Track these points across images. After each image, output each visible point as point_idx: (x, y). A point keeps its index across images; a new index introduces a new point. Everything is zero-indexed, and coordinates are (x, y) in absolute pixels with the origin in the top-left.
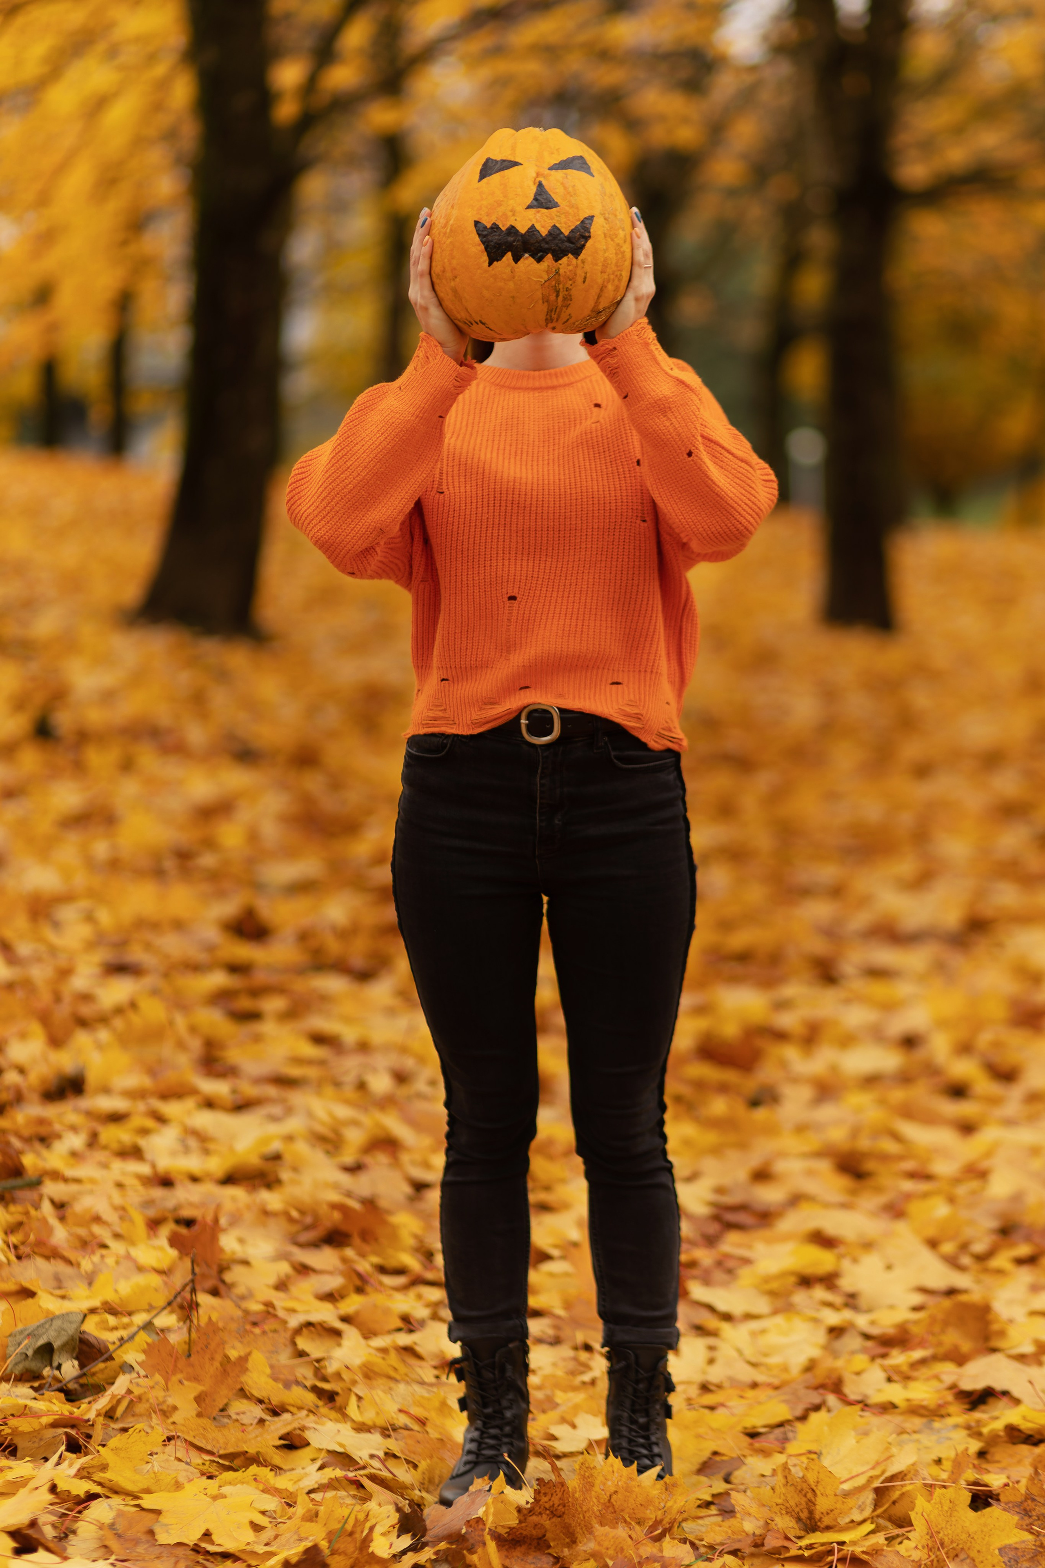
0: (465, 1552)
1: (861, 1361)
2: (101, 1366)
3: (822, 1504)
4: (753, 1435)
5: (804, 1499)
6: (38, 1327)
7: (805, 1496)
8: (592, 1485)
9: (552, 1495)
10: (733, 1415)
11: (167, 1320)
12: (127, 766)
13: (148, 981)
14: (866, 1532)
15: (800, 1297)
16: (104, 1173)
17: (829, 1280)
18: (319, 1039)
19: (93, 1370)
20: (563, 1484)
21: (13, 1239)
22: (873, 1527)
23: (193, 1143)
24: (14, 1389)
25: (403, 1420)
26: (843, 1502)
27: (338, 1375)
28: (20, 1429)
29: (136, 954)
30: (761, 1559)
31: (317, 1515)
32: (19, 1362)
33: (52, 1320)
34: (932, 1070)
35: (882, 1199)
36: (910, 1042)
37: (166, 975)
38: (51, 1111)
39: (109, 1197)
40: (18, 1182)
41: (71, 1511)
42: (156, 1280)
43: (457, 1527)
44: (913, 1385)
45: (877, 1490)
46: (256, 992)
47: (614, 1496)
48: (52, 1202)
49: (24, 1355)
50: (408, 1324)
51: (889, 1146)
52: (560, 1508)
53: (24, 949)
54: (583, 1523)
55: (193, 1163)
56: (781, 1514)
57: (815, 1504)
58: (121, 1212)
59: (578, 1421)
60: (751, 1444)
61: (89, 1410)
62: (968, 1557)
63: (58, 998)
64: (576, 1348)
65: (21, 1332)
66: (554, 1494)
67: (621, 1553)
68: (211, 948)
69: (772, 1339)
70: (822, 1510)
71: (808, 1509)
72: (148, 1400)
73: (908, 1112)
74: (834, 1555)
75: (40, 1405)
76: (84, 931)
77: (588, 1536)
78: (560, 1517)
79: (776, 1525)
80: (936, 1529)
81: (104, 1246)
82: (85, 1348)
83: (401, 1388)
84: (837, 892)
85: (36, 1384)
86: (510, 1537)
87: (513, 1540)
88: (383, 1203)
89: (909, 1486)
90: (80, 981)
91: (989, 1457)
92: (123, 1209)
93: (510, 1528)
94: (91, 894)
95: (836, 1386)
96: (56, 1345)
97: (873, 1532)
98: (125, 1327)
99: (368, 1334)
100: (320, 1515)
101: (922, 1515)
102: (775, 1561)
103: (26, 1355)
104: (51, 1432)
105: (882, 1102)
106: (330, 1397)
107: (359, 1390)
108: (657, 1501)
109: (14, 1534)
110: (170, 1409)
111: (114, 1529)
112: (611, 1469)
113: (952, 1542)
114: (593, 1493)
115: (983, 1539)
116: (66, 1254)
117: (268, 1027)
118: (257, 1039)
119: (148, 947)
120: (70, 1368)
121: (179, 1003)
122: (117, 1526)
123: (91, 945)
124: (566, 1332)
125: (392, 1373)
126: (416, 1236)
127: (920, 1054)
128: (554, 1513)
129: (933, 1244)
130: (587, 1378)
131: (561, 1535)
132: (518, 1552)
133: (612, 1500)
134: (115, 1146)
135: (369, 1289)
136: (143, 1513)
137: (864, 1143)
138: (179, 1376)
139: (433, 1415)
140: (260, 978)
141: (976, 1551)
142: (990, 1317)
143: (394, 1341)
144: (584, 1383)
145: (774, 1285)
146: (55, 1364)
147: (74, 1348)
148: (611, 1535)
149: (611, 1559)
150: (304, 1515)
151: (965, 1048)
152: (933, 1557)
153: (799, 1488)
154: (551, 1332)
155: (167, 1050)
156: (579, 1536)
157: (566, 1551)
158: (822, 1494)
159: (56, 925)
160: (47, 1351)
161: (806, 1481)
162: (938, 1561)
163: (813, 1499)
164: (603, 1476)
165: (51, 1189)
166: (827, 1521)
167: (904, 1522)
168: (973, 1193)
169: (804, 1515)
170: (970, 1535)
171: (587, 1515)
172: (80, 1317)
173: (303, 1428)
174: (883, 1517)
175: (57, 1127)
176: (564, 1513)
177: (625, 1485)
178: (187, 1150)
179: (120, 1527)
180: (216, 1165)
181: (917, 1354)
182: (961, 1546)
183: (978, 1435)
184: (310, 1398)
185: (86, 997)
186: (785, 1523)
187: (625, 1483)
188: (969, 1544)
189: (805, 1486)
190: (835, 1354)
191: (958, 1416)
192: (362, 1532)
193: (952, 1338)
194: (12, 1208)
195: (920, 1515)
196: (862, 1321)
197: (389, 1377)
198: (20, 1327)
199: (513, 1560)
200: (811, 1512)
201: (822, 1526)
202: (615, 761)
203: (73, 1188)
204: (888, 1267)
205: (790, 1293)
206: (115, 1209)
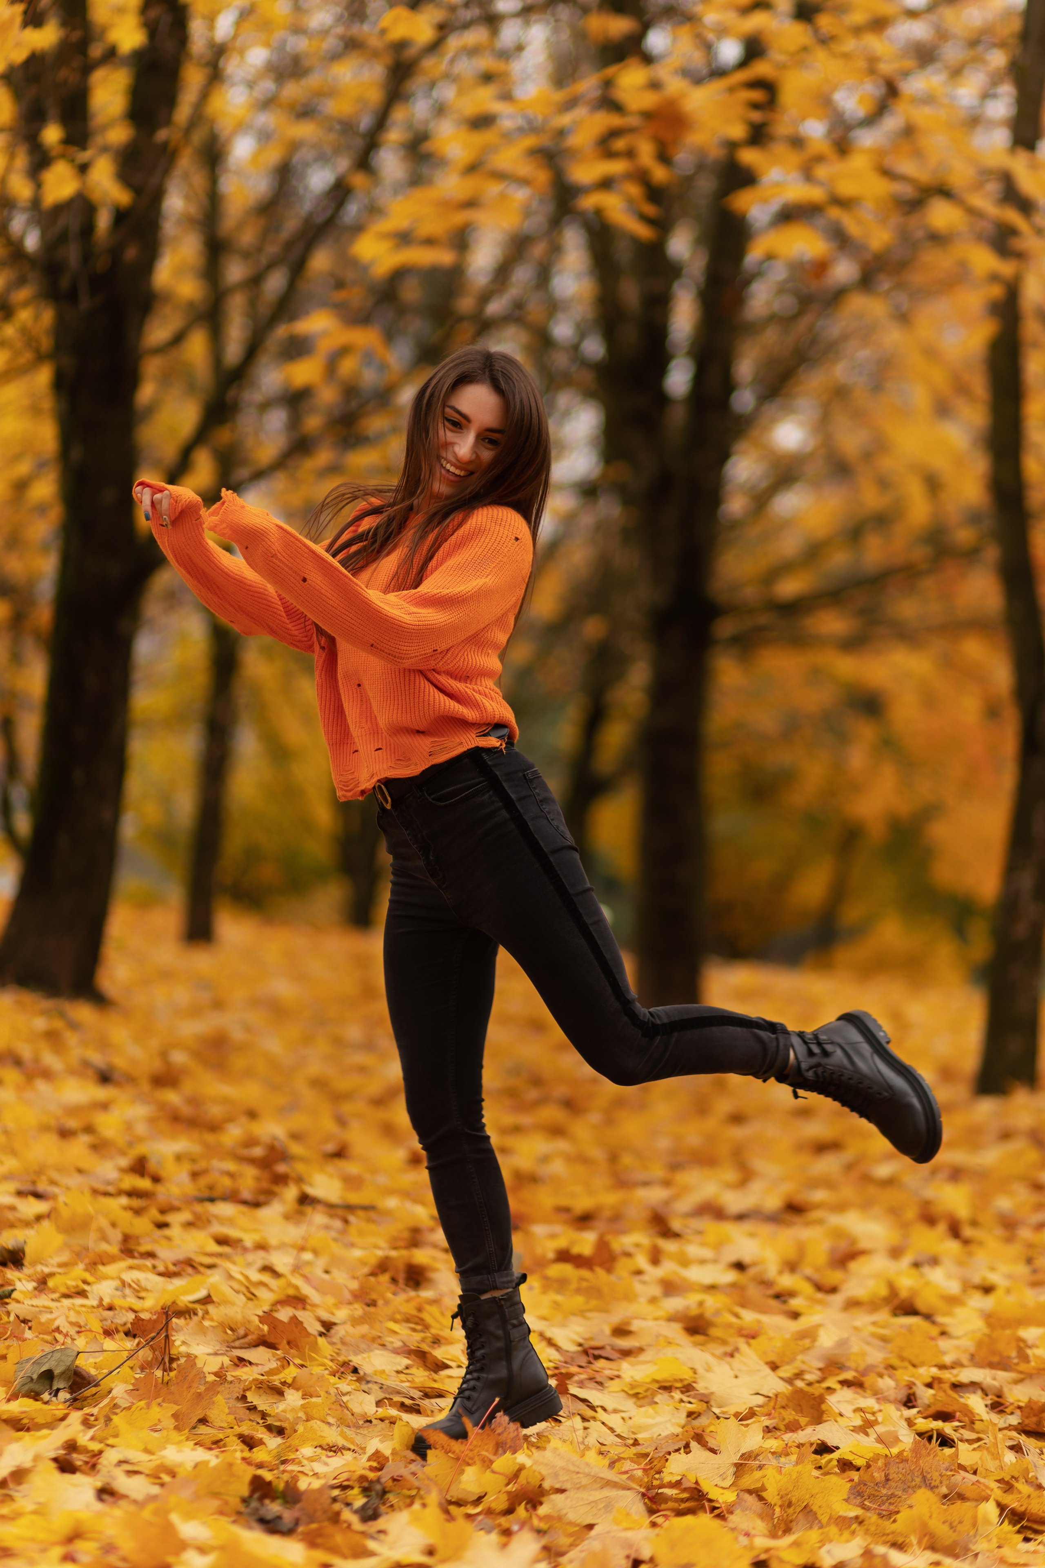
2: (92, 1389)
6: (40, 1358)
15: (661, 1398)
16: (57, 1304)
17: (686, 1387)
18: (222, 1241)
23: (127, 1291)
24: (22, 1402)
28: (36, 1420)
29: (44, 1187)
32: (26, 1383)
33: (51, 1354)
34: (763, 1283)
35: (727, 1348)
36: (741, 1266)
39: (67, 1318)
46: (163, 1211)
49: (29, 1379)
51: (729, 1320)
55: (131, 1301)
65: (28, 1360)
82: (78, 1379)
84: (667, 1184)
96: (57, 1372)
99: (305, 1395)
103: (32, 1379)
105: (723, 1300)
106: (279, 1431)
115: (824, 1498)
117: (176, 1232)
118: (171, 1237)
119: (54, 1183)
120: (65, 1394)
127: (751, 1272)
129: (774, 1367)
138: (159, 1400)
140: (163, 1201)
141: (817, 1507)
142: (824, 1407)
145: (639, 1390)
146: (55, 1388)
147: (69, 1378)
155: (90, 1237)
160: (48, 1377)
165: (15, 1307)
168: (806, 1346)
172: (75, 1354)
178: (124, 1295)
180: (151, 1304)
185: (8, 1208)
193: (790, 1415)
196: (715, 1409)
198: (26, 1357)
204: (736, 1377)
205: (653, 1395)
206: (71, 1323)
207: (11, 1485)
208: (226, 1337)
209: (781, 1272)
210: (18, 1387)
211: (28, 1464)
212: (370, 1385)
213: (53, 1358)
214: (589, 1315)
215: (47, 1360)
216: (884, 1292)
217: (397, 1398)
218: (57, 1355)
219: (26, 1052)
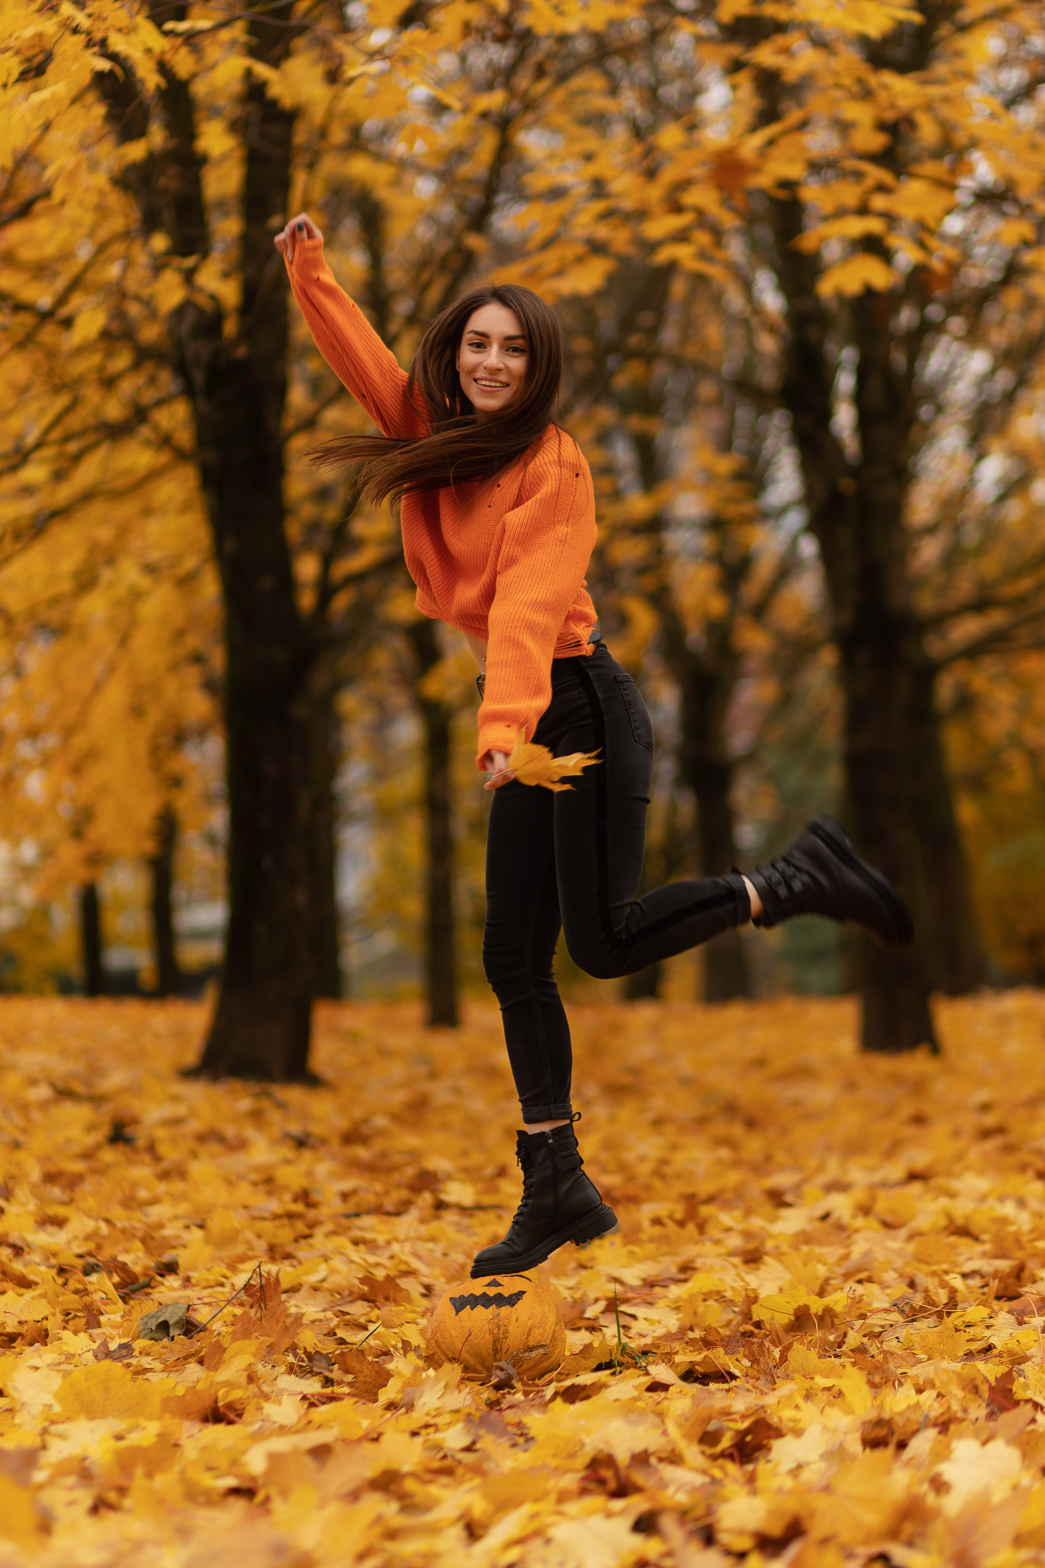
2: (202, 1334)
6: (157, 1312)
32: (147, 1334)
33: (166, 1307)
40: (135, 1286)
65: (147, 1316)
96: (171, 1322)
103: (152, 1330)
138: (256, 1334)
146: (171, 1335)
147: (183, 1326)
160: (164, 1327)
172: (187, 1307)
208: (333, 1299)
209: (854, 1217)
213: (168, 1311)
214: (660, 1259)
215: (162, 1316)
216: (943, 1222)
218: (170, 1309)
219: (230, 1131)
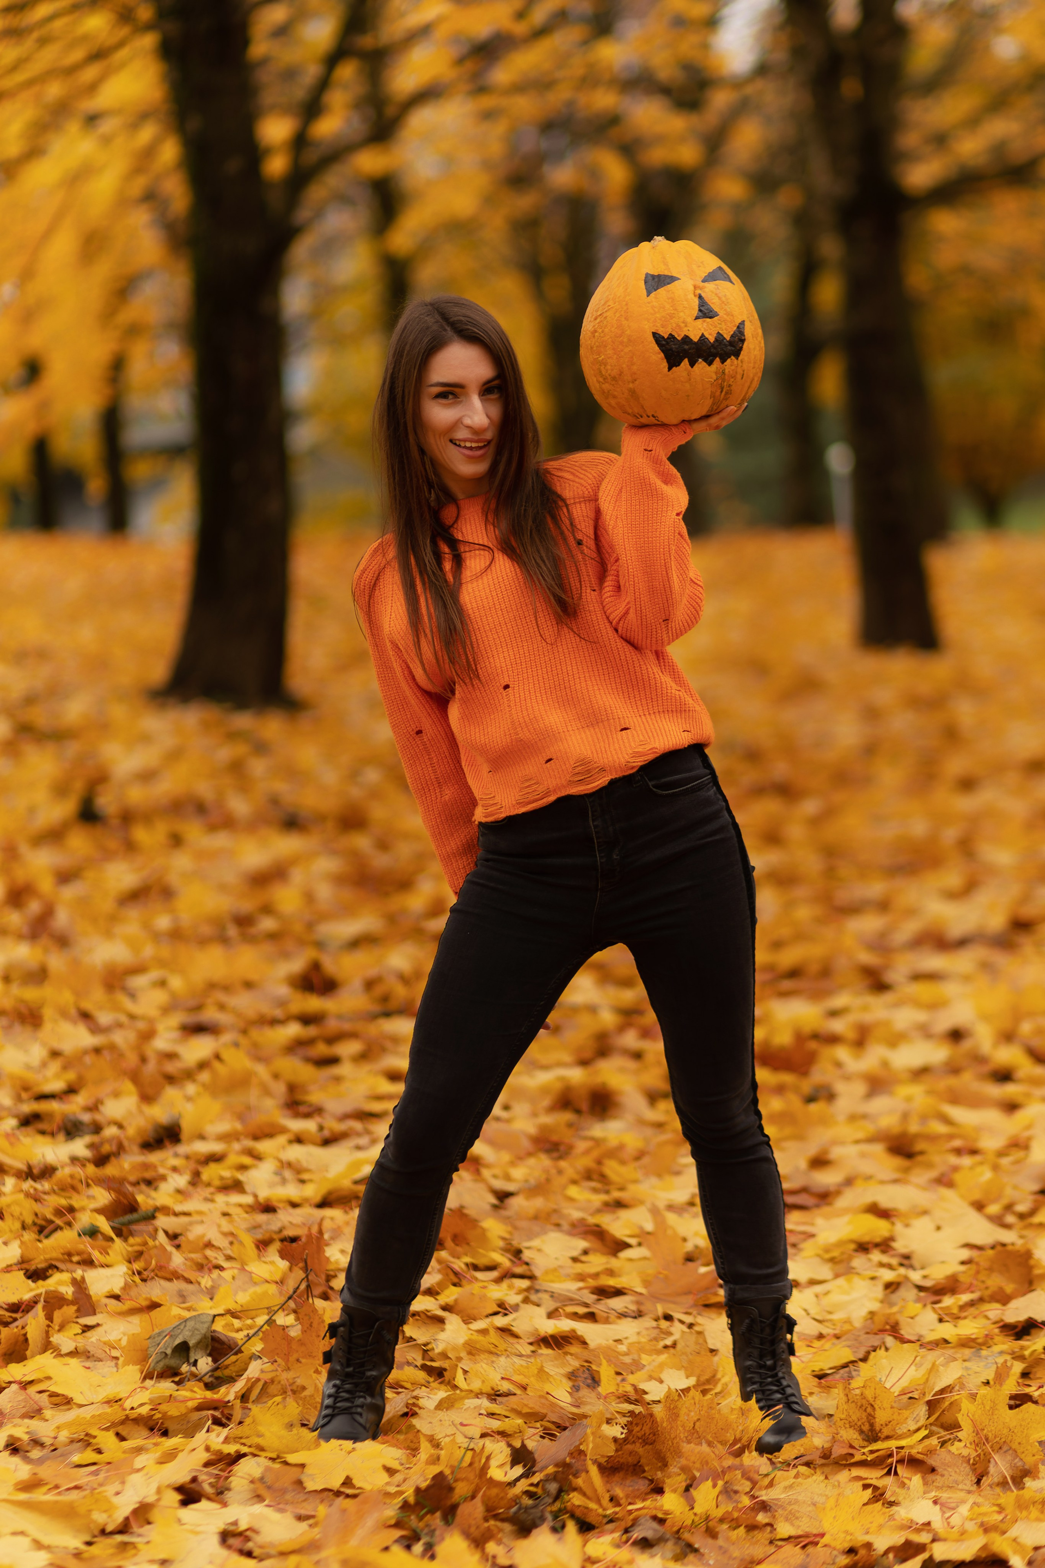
0: (570, 1477)
1: (914, 1307)
2: (233, 1358)
3: (881, 1417)
4: (821, 1376)
5: (864, 1414)
6: (174, 1328)
7: (865, 1410)
8: (677, 1416)
9: (643, 1425)
10: (803, 1362)
11: (284, 1319)
12: (176, 841)
13: (227, 1038)
14: (921, 1438)
15: (859, 1262)
16: (210, 1206)
17: (885, 1245)
19: (226, 1363)
20: (651, 1415)
21: (137, 1266)
22: (927, 1432)
23: (288, 1174)
24: (157, 1385)
25: (505, 1386)
26: (899, 1414)
27: (444, 1355)
28: (169, 1413)
29: (211, 1014)
30: (831, 1467)
31: (438, 1458)
32: (160, 1361)
33: (185, 1321)
34: (979, 1059)
35: (934, 1174)
36: (956, 1035)
37: (244, 1032)
38: (154, 1158)
39: (219, 1226)
40: (135, 1216)
41: (224, 1471)
42: (272, 1289)
43: (562, 1457)
44: (961, 1323)
45: (929, 1403)
46: (332, 1040)
47: (698, 1424)
48: (166, 1233)
49: (164, 1355)
50: (503, 1308)
51: (939, 1128)
52: (651, 1436)
53: (104, 1018)
54: (672, 1448)
55: (292, 1191)
56: (846, 1428)
57: (874, 1418)
58: (231, 1239)
59: (663, 1376)
60: (820, 1383)
61: (228, 1393)
62: (1011, 1448)
63: (143, 1060)
64: (657, 1320)
65: (159, 1334)
66: (645, 1424)
67: (707, 1465)
68: (282, 1003)
69: (836, 1297)
70: (881, 1422)
71: (869, 1422)
72: (279, 1382)
73: (955, 1099)
74: (893, 1457)
75: (184, 1393)
76: (160, 997)
77: (677, 1459)
78: (651, 1444)
79: (841, 1437)
80: (981, 1427)
81: (221, 1268)
82: (216, 1345)
83: (502, 1359)
84: (883, 906)
85: (177, 1379)
86: (610, 1465)
87: (611, 1467)
88: (470, 1212)
89: (954, 1396)
90: (162, 1042)
91: (1031, 1376)
92: (232, 1234)
93: (608, 1457)
94: (162, 963)
95: (894, 1330)
96: (191, 1343)
97: (926, 1437)
98: (250, 1327)
99: (468, 1319)
100: (442, 1458)
101: (968, 1416)
102: (843, 1467)
103: (166, 1354)
104: (196, 1415)
105: (930, 1092)
106: (439, 1374)
107: (465, 1364)
108: (735, 1425)
109: (180, 1489)
110: (299, 1389)
111: (264, 1483)
112: (692, 1401)
113: (995, 1437)
114: (679, 1422)
115: (1023, 1432)
116: (186, 1275)
117: (345, 1069)
118: (338, 1079)
119: (222, 1007)
120: (205, 1364)
121: (258, 1055)
122: (266, 1479)
123: (167, 1010)
124: (647, 1307)
125: (494, 1350)
126: (503, 1239)
127: (966, 1045)
128: (645, 1442)
129: (979, 1206)
130: (669, 1342)
131: (654, 1459)
132: (617, 1477)
133: (696, 1427)
134: (217, 1183)
135: (464, 1282)
136: (287, 1467)
137: (914, 1127)
139: (532, 1381)
140: (332, 1025)
141: (1017, 1444)
142: (1032, 1262)
143: (492, 1322)
144: (666, 1347)
145: (835, 1253)
146: (192, 1360)
147: (207, 1346)
148: (696, 1451)
149: (698, 1470)
150: (427, 1460)
151: (1008, 1037)
152: (980, 1451)
153: (859, 1404)
154: (633, 1307)
155: (253, 1096)
156: (670, 1460)
157: (659, 1474)
158: (880, 1408)
159: (132, 995)
160: (183, 1349)
161: (865, 1398)
162: (984, 1454)
163: (872, 1413)
164: (686, 1408)
165: (163, 1222)
166: (886, 1432)
167: (954, 1426)
168: (1017, 1162)
169: (866, 1428)
170: (1010, 1430)
171: (675, 1441)
172: (211, 1318)
173: (417, 1398)
174: (936, 1425)
175: (161, 1171)
176: (655, 1441)
177: (706, 1414)
178: (284, 1181)
179: (269, 1479)
180: (312, 1191)
181: (965, 1298)
182: (1003, 1440)
183: (1021, 1358)
184: (422, 1375)
185: (171, 1056)
186: (850, 1435)
187: (706, 1412)
188: (1010, 1438)
189: (864, 1402)
190: (891, 1305)
191: (1005, 1344)
192: (480, 1461)
193: (996, 1281)
194: (131, 1240)
195: (965, 1416)
196: (916, 1276)
197: (491, 1353)
198: (157, 1331)
199: (613, 1484)
200: (872, 1425)
201: (882, 1436)
202: (654, 789)
203: (184, 1220)
204: (938, 1228)
205: (850, 1258)
206: (225, 1234)
207: (135, 1529)
210: (152, 1365)
211: (151, 1499)
212: (541, 1295)
213: (187, 1328)
215: (179, 1331)
217: (570, 1309)
218: (190, 1324)
